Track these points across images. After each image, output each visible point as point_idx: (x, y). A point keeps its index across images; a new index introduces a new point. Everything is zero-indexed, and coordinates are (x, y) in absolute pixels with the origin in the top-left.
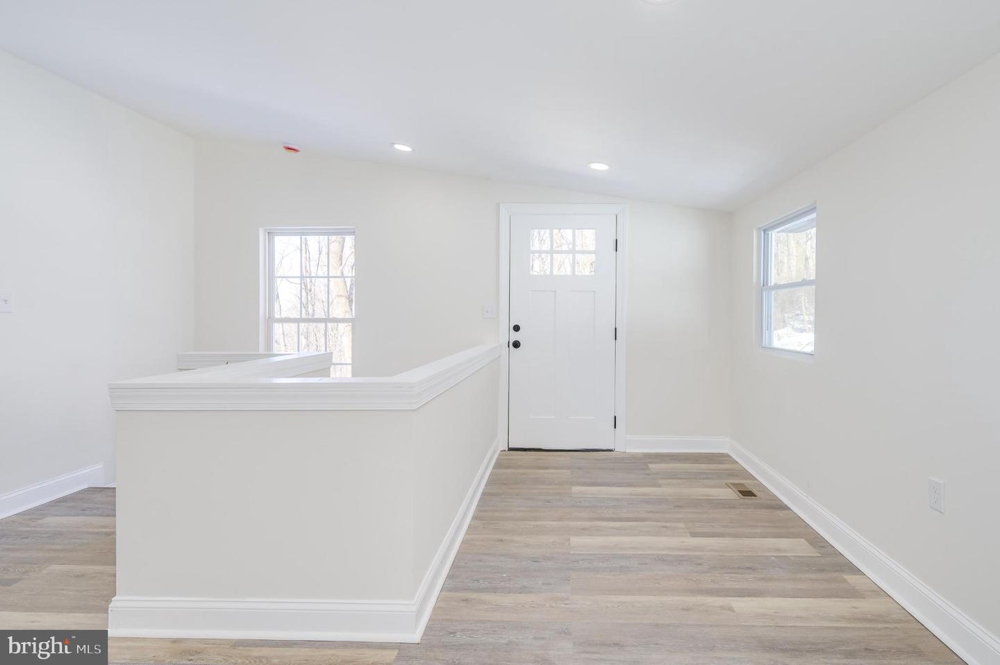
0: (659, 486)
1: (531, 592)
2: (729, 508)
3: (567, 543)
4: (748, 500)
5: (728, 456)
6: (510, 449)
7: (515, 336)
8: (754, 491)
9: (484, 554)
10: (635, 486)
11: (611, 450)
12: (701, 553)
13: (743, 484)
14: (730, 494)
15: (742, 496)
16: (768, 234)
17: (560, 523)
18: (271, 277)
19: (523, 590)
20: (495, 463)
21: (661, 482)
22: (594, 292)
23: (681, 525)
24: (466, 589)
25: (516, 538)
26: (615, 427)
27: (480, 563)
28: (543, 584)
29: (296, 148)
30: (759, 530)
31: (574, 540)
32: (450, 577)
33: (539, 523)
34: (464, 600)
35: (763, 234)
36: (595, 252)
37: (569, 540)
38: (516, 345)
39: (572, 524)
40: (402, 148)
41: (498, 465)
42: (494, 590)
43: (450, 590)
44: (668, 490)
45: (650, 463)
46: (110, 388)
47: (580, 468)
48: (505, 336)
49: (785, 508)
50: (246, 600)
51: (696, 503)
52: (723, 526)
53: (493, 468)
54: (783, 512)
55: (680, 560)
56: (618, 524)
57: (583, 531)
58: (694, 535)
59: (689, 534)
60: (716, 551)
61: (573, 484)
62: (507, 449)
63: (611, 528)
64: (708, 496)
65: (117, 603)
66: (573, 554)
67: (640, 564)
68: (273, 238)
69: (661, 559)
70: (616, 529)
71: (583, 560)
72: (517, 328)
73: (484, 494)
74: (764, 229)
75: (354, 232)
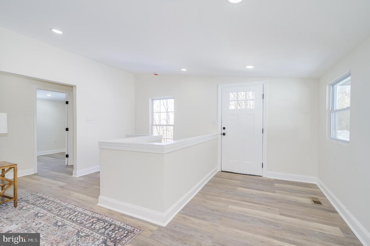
0: (275, 193)
1: (206, 221)
2: (305, 207)
3: (227, 207)
4: (317, 206)
5: (316, 185)
6: (222, 171)
7: (224, 131)
8: (322, 202)
9: (197, 205)
10: (264, 191)
11: (261, 176)
12: (281, 222)
13: (317, 198)
14: (308, 201)
15: (314, 203)
16: (334, 87)
17: (227, 199)
18: (153, 113)
19: (204, 219)
20: (215, 175)
21: (277, 191)
22: (254, 115)
23: (278, 210)
24: (186, 215)
25: (210, 202)
26: (262, 168)
27: (194, 207)
28: (212, 219)
29: (157, 74)
30: (316, 219)
31: (230, 206)
32: (183, 209)
33: (220, 198)
34: (183, 218)
35: (331, 87)
36: (254, 100)
37: (228, 206)
38: (224, 134)
39: (232, 200)
40: (184, 70)
41: (216, 176)
42: (194, 217)
43: (181, 214)
44: (278, 195)
45: (276, 183)
46: (99, 142)
47: (245, 181)
48: (220, 131)
49: (336, 212)
50: (125, 203)
51: (289, 202)
52: (298, 214)
53: (213, 177)
54: (333, 214)
55: (270, 223)
56: (250, 204)
57: (235, 204)
58: (281, 214)
59: (279, 214)
60: (289, 223)
61: (239, 186)
62: (221, 171)
63: (246, 205)
64: (297, 200)
65: (100, 197)
66: (227, 211)
67: (251, 220)
68: (153, 101)
69: (262, 221)
70: (248, 205)
71: (230, 214)
72: (224, 128)
73: (206, 185)
74: (332, 84)
75: (173, 98)
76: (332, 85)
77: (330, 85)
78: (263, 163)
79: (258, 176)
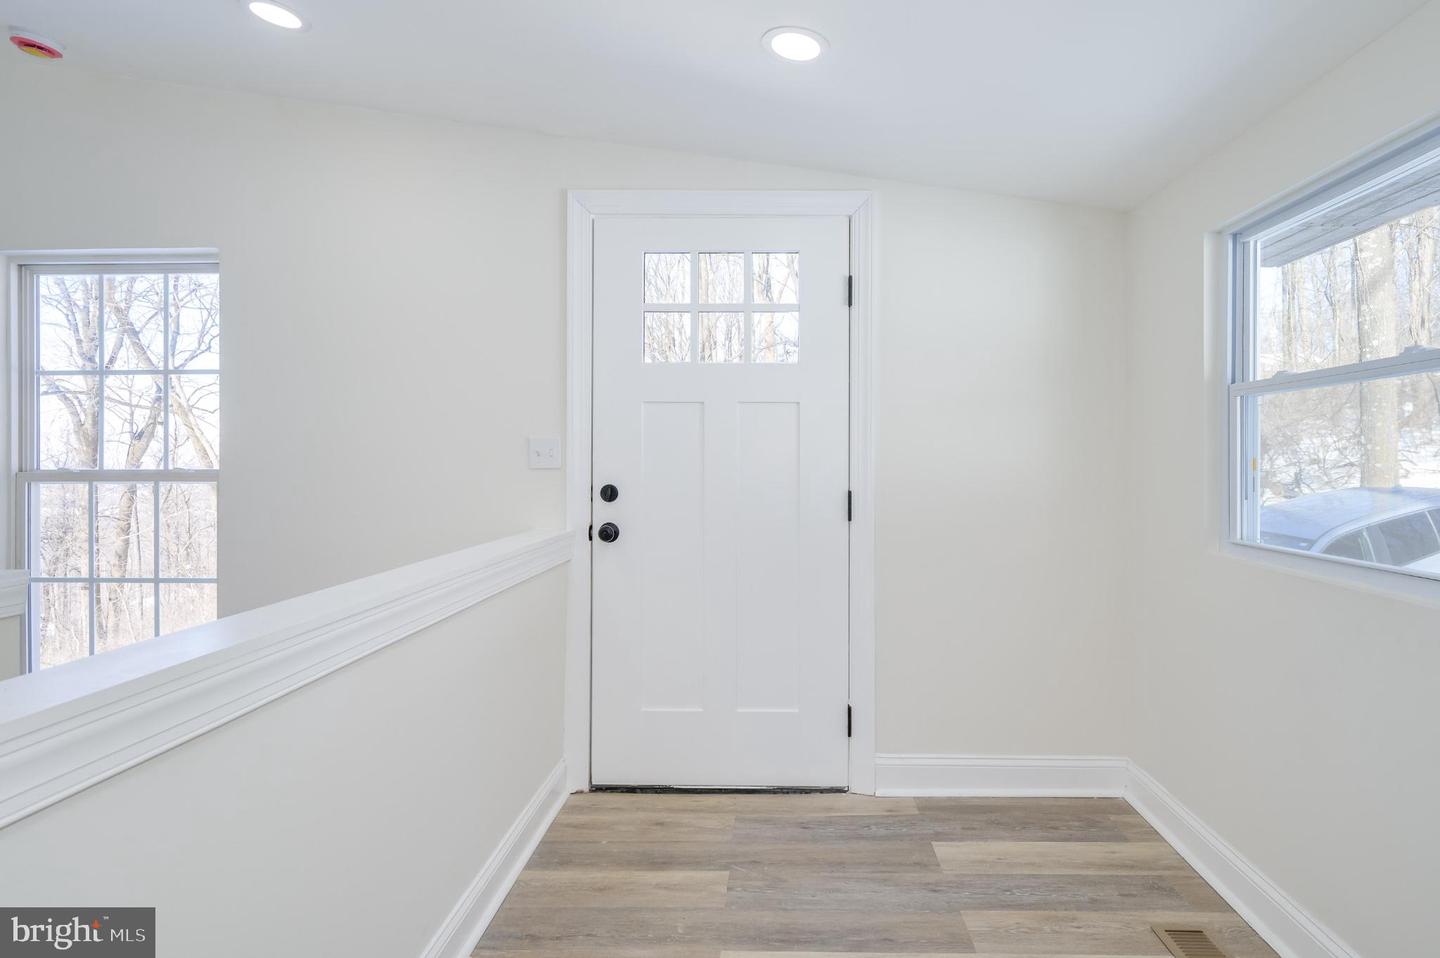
6: (595, 789)
7: (605, 513)
13: (1199, 934)
16: (1246, 244)
22: (798, 403)
26: (849, 735)
35: (1230, 245)
36: (798, 307)
38: (609, 534)
48: (583, 512)
61: (726, 937)
62: (586, 787)
72: (610, 494)
74: (1235, 229)
75: (213, 267)
76: (1235, 236)
77: (1220, 233)
78: (849, 709)
79: (822, 791)
